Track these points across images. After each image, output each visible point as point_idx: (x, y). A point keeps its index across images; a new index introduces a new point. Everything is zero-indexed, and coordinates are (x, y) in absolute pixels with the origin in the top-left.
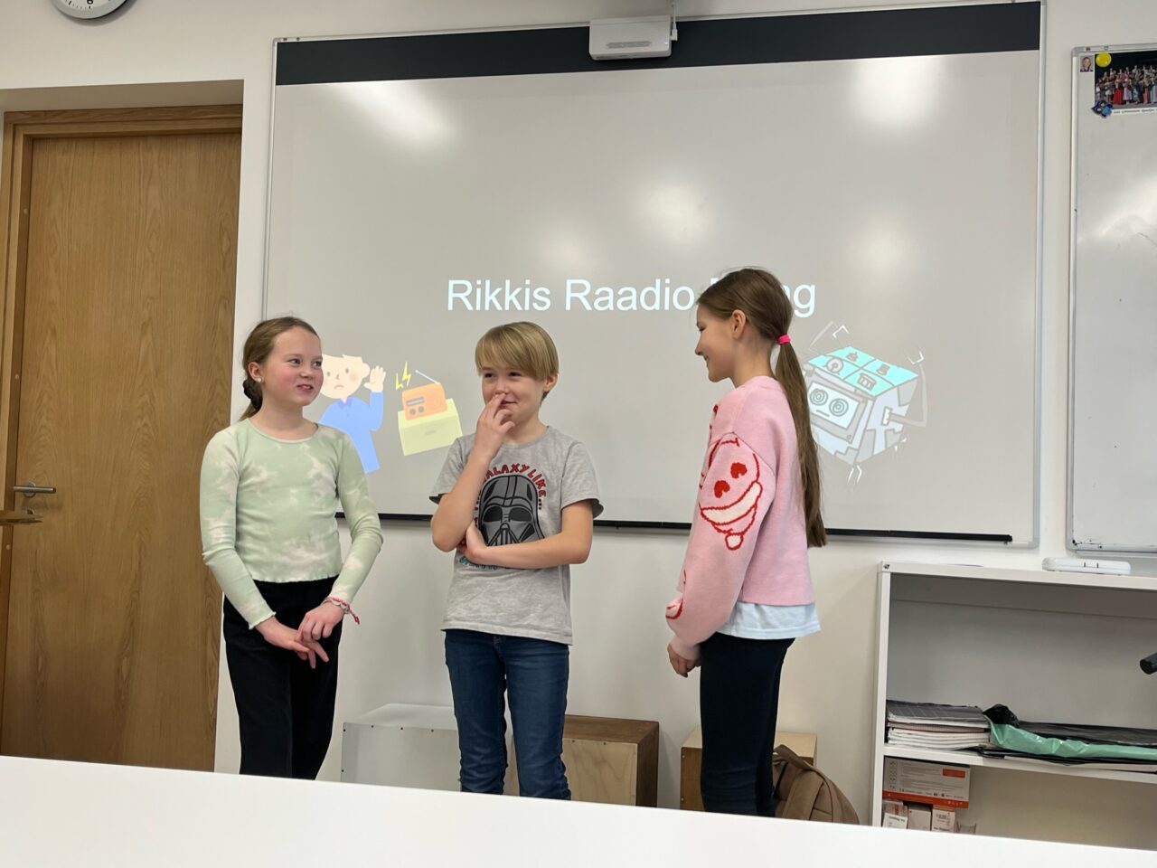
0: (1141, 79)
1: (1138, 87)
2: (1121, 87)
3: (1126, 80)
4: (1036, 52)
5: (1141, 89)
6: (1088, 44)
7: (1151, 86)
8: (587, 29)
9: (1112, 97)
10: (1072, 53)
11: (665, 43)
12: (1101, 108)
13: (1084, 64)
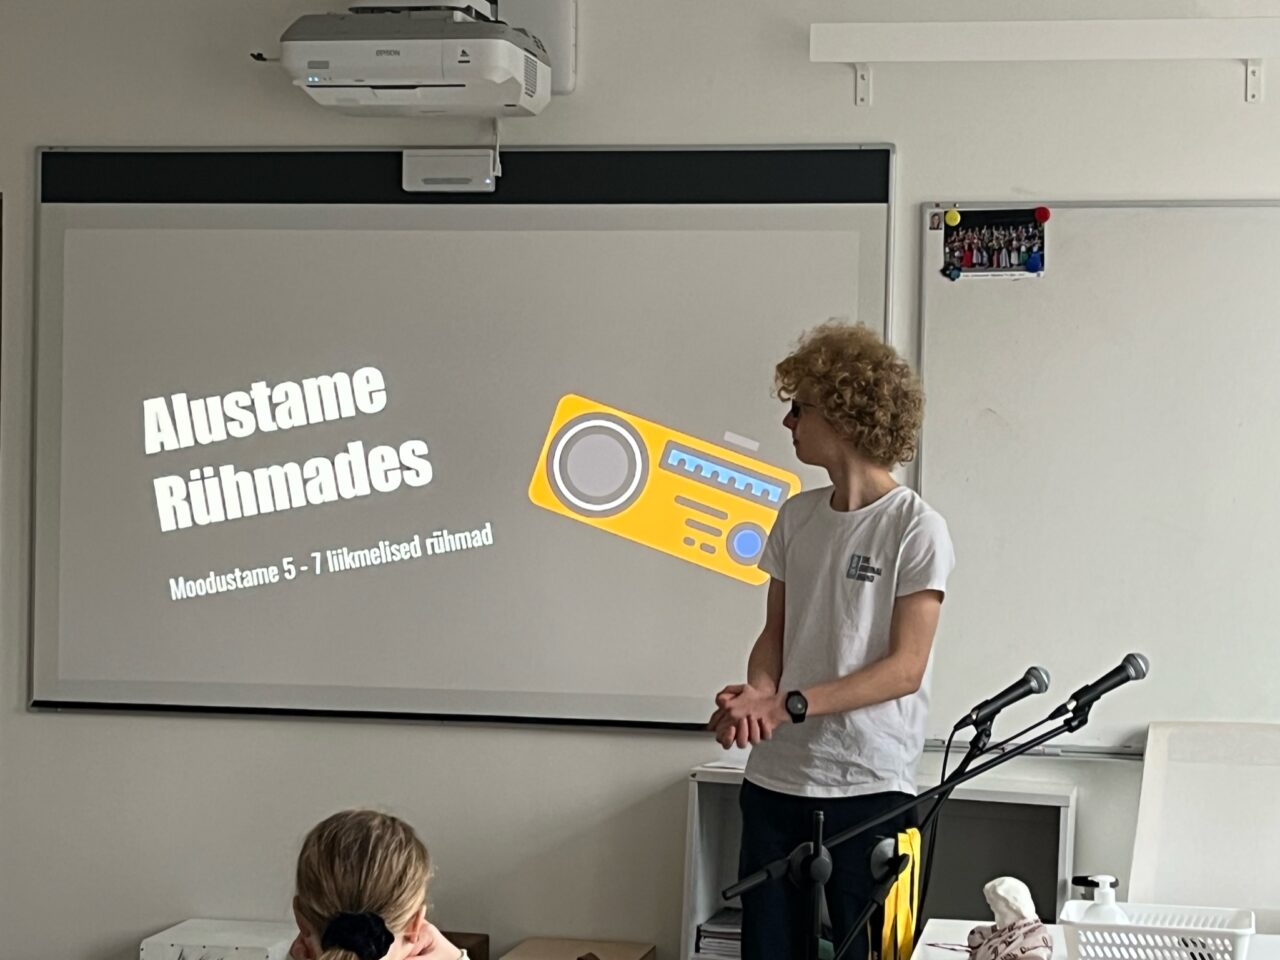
0: (991, 241)
1: (988, 249)
2: (971, 249)
3: (975, 241)
4: (884, 205)
5: (991, 252)
6: (937, 200)
7: (1000, 249)
8: (399, 155)
9: (961, 259)
10: (921, 208)
11: (488, 181)
12: (949, 271)
13: (932, 223)
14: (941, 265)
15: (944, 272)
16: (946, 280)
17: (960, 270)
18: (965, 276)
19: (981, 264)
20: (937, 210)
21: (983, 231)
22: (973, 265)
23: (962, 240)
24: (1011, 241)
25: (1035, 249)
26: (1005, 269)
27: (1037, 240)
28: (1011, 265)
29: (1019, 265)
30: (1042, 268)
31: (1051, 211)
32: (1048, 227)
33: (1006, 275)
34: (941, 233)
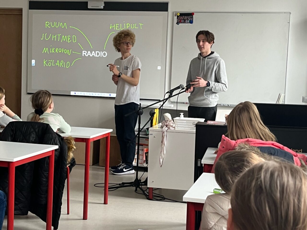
0: (184, 18)
2: (181, 20)
4: (167, 12)
5: (185, 20)
6: (176, 11)
7: (186, 20)
8: (87, 2)
9: (180, 21)
10: (173, 13)
11: (102, 7)
12: (178, 23)
13: (175, 15)
14: (176, 22)
15: (177, 23)
16: (177, 25)
17: (179, 23)
18: (180, 24)
19: (183, 22)
20: (176, 13)
21: (183, 17)
22: (181, 22)
23: (180, 18)
24: (188, 18)
25: (192, 20)
26: (187, 23)
27: (192, 18)
28: (188, 22)
29: (189, 22)
30: (193, 23)
31: (194, 13)
32: (194, 16)
33: (187, 24)
34: (176, 17)
